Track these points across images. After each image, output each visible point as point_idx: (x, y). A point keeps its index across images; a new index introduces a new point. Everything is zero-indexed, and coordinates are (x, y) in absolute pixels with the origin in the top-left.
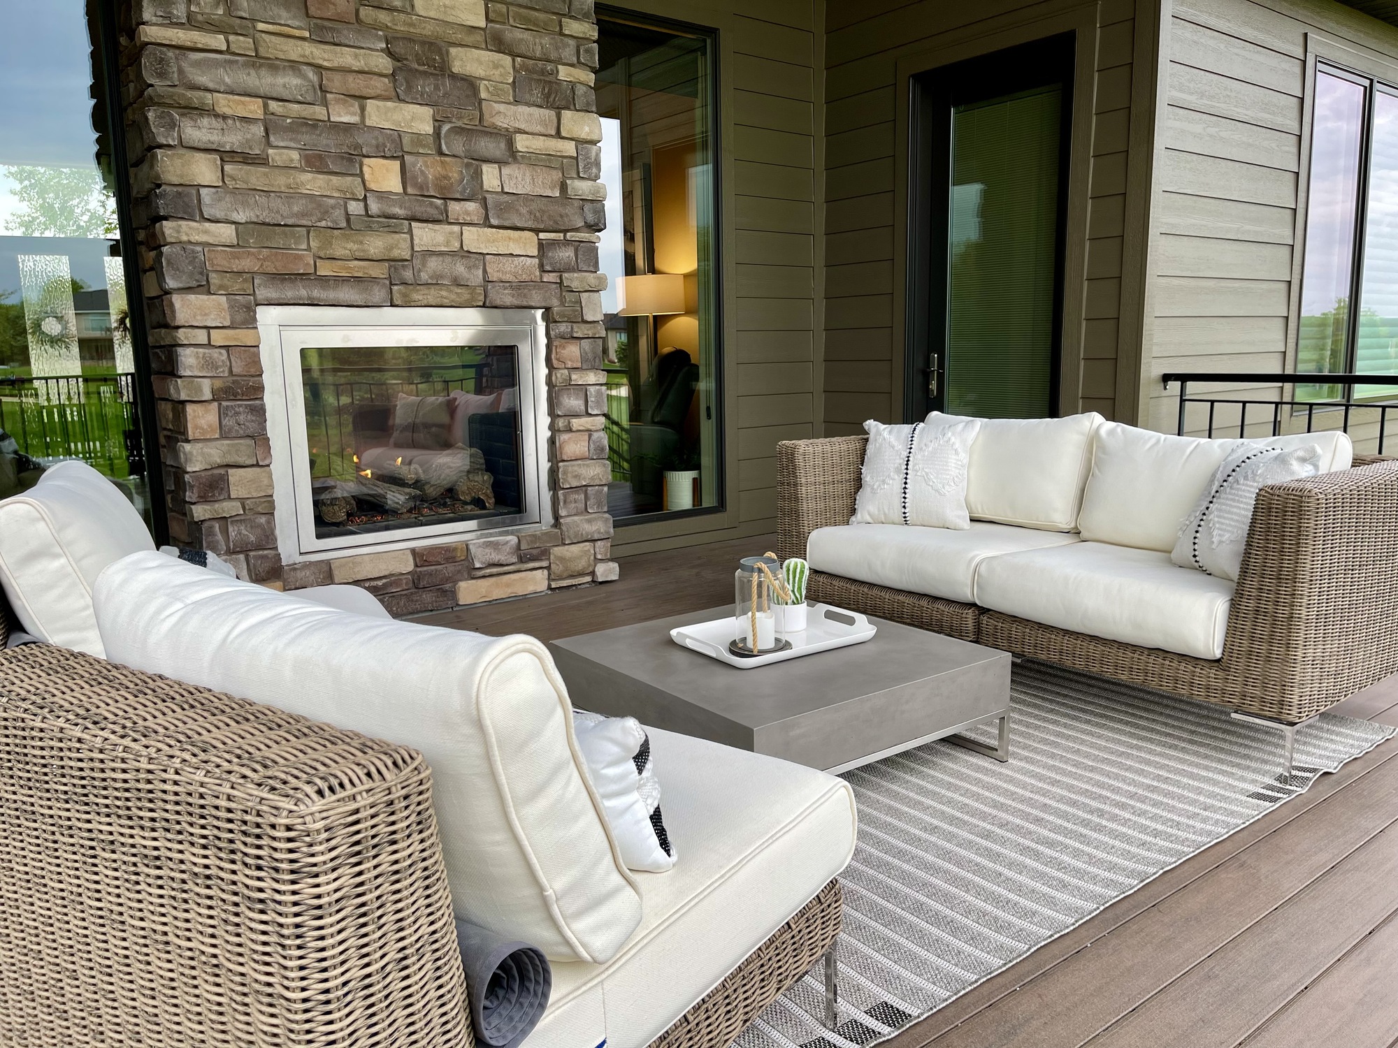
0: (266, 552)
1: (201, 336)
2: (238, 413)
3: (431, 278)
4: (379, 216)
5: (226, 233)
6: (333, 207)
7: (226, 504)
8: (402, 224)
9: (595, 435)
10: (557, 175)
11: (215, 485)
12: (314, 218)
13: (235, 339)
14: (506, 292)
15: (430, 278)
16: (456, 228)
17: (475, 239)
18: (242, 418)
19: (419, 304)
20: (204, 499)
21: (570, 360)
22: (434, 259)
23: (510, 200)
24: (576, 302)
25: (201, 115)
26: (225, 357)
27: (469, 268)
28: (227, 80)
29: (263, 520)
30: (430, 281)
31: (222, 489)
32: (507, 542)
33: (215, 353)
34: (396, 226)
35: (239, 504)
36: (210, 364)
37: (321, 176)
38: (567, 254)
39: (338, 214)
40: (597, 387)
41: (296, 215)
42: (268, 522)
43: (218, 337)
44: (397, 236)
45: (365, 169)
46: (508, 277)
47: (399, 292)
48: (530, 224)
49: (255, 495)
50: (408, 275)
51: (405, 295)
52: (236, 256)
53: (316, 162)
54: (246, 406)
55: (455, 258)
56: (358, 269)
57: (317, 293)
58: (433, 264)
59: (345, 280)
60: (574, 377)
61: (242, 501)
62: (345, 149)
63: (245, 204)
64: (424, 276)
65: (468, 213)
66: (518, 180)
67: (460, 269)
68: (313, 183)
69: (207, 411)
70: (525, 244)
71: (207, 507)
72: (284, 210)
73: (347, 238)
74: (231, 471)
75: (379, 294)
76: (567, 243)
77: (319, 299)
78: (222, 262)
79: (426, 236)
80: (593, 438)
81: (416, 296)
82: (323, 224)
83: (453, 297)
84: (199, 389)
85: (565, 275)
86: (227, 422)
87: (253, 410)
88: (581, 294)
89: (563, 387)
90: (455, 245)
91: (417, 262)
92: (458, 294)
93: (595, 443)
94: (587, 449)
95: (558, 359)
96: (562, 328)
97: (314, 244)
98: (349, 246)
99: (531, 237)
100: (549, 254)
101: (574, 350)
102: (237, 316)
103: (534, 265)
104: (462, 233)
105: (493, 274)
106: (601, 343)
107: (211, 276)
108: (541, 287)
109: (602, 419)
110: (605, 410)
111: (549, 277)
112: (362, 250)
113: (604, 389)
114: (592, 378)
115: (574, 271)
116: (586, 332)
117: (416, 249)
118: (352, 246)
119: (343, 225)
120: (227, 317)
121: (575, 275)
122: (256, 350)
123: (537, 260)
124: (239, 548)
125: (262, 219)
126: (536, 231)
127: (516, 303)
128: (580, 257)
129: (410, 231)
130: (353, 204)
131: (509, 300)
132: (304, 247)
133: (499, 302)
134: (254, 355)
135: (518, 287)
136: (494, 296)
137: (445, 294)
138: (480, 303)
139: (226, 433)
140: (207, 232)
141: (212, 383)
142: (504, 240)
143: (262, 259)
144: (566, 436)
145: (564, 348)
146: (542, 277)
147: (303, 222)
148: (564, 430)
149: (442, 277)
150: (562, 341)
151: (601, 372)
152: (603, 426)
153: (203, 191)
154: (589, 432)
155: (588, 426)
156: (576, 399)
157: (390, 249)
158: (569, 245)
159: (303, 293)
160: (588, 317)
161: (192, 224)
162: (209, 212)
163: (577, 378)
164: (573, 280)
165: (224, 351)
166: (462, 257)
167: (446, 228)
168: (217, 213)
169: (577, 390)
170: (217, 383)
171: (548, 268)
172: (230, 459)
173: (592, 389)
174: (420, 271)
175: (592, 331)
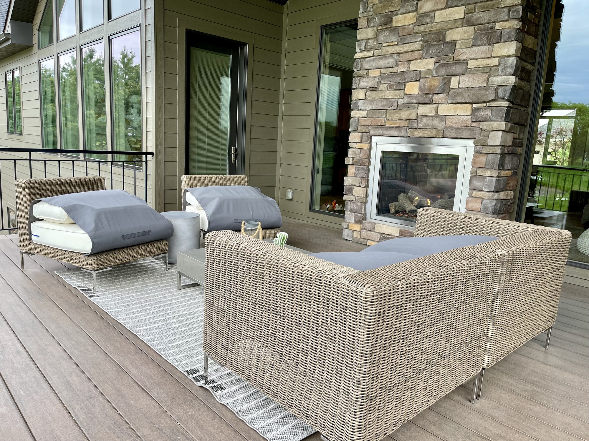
0: (358, 214)
1: (354, 145)
2: (359, 170)
4: (407, 104)
5: (364, 113)
6: (394, 102)
7: (351, 197)
8: (414, 106)
9: (485, 201)
10: (486, 76)
11: (351, 190)
12: (388, 107)
13: (362, 147)
14: (453, 131)
15: (423, 126)
16: (435, 106)
17: (443, 110)
18: (360, 171)
20: (347, 194)
21: (480, 164)
22: (425, 118)
23: (461, 90)
24: (486, 136)
25: (364, 78)
27: (439, 121)
28: (373, 65)
30: (422, 127)
31: (351, 192)
33: (356, 150)
34: (412, 106)
35: (354, 197)
36: (355, 154)
37: (392, 92)
38: (487, 113)
39: (395, 104)
40: (491, 178)
41: (382, 106)
42: (362, 205)
43: (358, 146)
44: (413, 110)
45: (406, 87)
46: (454, 125)
48: (467, 101)
49: (358, 196)
50: (415, 125)
51: (412, 133)
52: (365, 121)
53: (391, 87)
54: (362, 168)
55: (434, 118)
56: (398, 123)
57: (385, 132)
58: (425, 120)
59: (393, 127)
60: (478, 172)
62: (401, 81)
63: (371, 104)
64: (421, 126)
65: (440, 99)
66: (467, 81)
67: (436, 122)
68: (390, 94)
69: (353, 168)
70: (466, 109)
71: (348, 196)
72: (380, 104)
73: (396, 112)
74: (355, 187)
75: (403, 133)
77: (385, 134)
78: (362, 122)
79: (423, 110)
80: (483, 202)
82: (391, 108)
83: (429, 133)
85: (481, 123)
86: (357, 172)
87: (363, 169)
88: (491, 132)
89: (474, 176)
90: (433, 113)
91: (419, 120)
92: (431, 132)
93: (484, 205)
94: (479, 207)
95: (474, 163)
96: (478, 147)
97: (387, 115)
98: (396, 115)
99: (469, 106)
100: (476, 114)
101: (483, 159)
102: (364, 139)
103: (468, 120)
104: (438, 107)
105: (449, 123)
106: (499, 156)
107: (359, 127)
108: (470, 129)
109: (491, 194)
110: (492, 190)
111: (474, 125)
112: (401, 117)
113: (494, 179)
114: (488, 173)
115: (489, 121)
116: (489, 151)
117: (419, 115)
118: (399, 115)
119: (396, 108)
120: (360, 139)
121: (487, 123)
122: (368, 150)
123: (470, 117)
124: (353, 211)
125: (373, 109)
126: (472, 103)
127: (456, 136)
128: (493, 114)
129: (418, 108)
130: (401, 100)
131: (453, 135)
132: (384, 116)
133: (448, 136)
134: (366, 152)
135: (457, 130)
136: (446, 133)
137: (426, 132)
138: (441, 136)
139: (355, 175)
140: (360, 114)
141: (353, 160)
142: (455, 109)
143: (372, 121)
144: (470, 199)
145: (478, 157)
146: (471, 124)
147: (385, 108)
148: (470, 196)
149: (428, 125)
150: (477, 154)
151: (496, 171)
152: (491, 198)
153: (360, 101)
154: (483, 199)
155: (481, 196)
156: (479, 182)
157: (409, 116)
158: (488, 108)
159: (381, 132)
160: (490, 144)
161: (357, 111)
162: (361, 107)
163: (480, 172)
164: (485, 126)
165: (359, 150)
166: (437, 117)
167: (431, 106)
168: (363, 108)
169: (481, 178)
170: (355, 160)
171: (474, 120)
172: (354, 183)
173: (488, 179)
174: (420, 123)
175: (493, 150)
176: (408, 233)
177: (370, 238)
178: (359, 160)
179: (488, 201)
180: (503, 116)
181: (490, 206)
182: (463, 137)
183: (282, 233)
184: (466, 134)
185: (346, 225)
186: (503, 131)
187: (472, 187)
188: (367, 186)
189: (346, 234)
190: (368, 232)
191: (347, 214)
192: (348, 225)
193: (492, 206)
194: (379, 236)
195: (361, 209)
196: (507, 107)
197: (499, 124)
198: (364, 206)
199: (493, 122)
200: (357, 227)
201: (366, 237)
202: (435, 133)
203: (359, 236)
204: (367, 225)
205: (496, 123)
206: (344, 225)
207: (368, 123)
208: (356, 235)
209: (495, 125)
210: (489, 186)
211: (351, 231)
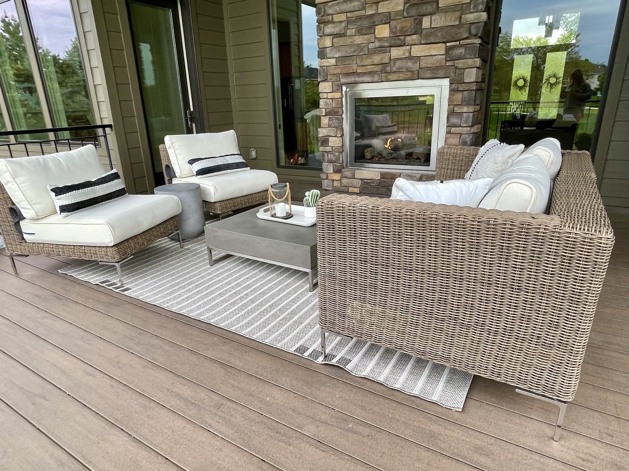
0: (336, 164)
1: (325, 96)
2: (333, 120)
3: (397, 69)
4: (379, 48)
5: (333, 61)
6: (364, 47)
7: (328, 148)
8: (386, 49)
9: (463, 136)
10: (458, 14)
11: (325, 141)
12: (357, 53)
13: (333, 96)
14: (428, 72)
16: (408, 47)
17: (417, 51)
18: (334, 121)
19: (391, 80)
20: (322, 145)
21: (456, 101)
22: (398, 61)
23: (433, 31)
24: (461, 74)
25: (329, 24)
26: (331, 101)
27: (413, 63)
28: (338, 9)
29: (337, 154)
30: (396, 71)
31: (327, 143)
32: (415, 176)
33: (328, 101)
34: (384, 50)
35: (331, 148)
36: (327, 104)
37: (361, 36)
38: (460, 52)
39: (366, 49)
40: (468, 114)
41: (352, 52)
42: (339, 155)
43: (330, 96)
44: (385, 54)
45: (376, 30)
46: (429, 66)
47: (384, 75)
48: (441, 40)
49: (335, 146)
50: (388, 69)
51: (386, 77)
52: (335, 69)
53: (360, 32)
54: (335, 118)
55: (408, 60)
56: (370, 69)
57: (357, 79)
58: (398, 63)
59: (364, 74)
60: (455, 109)
61: (332, 147)
62: (370, 24)
63: (339, 51)
64: (394, 69)
65: (413, 40)
66: (438, 21)
67: (410, 64)
68: (359, 40)
69: (326, 119)
70: (439, 50)
71: (323, 148)
72: (349, 51)
73: (368, 58)
74: (330, 138)
75: (376, 78)
76: (461, 46)
77: (357, 81)
78: (332, 71)
79: (396, 52)
80: (461, 137)
81: (390, 77)
82: (361, 53)
83: (404, 76)
84: (322, 112)
85: (456, 61)
86: (331, 122)
87: (337, 119)
88: (465, 70)
89: (451, 113)
90: (407, 55)
91: (392, 63)
92: (406, 75)
93: (462, 139)
94: (458, 142)
95: (450, 101)
96: (454, 86)
97: (358, 61)
98: (368, 61)
99: (443, 46)
100: (450, 53)
101: (459, 96)
102: (335, 88)
103: (443, 58)
104: (411, 49)
105: (423, 64)
106: (474, 92)
107: (328, 76)
108: (445, 68)
109: (468, 129)
110: (470, 124)
111: (449, 63)
112: (373, 62)
113: (471, 114)
114: (465, 109)
115: (463, 59)
116: (465, 88)
117: (392, 58)
118: (369, 60)
119: (367, 53)
120: (331, 89)
121: (461, 61)
122: (340, 99)
123: (444, 56)
124: (330, 161)
125: (343, 55)
126: (445, 43)
127: (431, 76)
128: (467, 51)
129: (390, 52)
130: (371, 44)
131: (428, 75)
132: (355, 63)
133: (424, 77)
134: (339, 101)
135: (433, 69)
136: (421, 74)
137: (401, 75)
138: (416, 78)
139: (330, 126)
140: (328, 62)
141: (326, 110)
142: (429, 49)
143: (342, 69)
144: (448, 135)
145: (454, 96)
146: (446, 63)
147: (355, 54)
148: (448, 133)
149: (402, 68)
150: (453, 92)
151: (472, 106)
152: (468, 132)
153: (328, 49)
154: (461, 134)
155: (460, 132)
156: (457, 119)
157: (382, 60)
158: (461, 47)
159: (353, 79)
160: (466, 81)
161: (325, 60)
162: (328, 56)
163: (457, 109)
164: (460, 64)
165: (331, 100)
166: (410, 59)
167: (404, 48)
168: (331, 56)
169: (458, 115)
170: (328, 110)
171: (448, 59)
172: (329, 134)
173: (465, 114)
174: (393, 67)
175: (468, 87)
176: (389, 175)
177: (351, 185)
178: (332, 110)
179: (467, 136)
180: (476, 53)
181: (468, 140)
182: (438, 76)
183: (315, 190)
184: (441, 73)
185: (326, 176)
186: (478, 68)
187: (449, 124)
188: (342, 135)
189: (325, 185)
190: (349, 180)
191: (325, 165)
192: (327, 176)
193: (470, 140)
194: (360, 182)
195: (339, 158)
196: (479, 44)
197: (473, 61)
198: (341, 156)
199: (468, 60)
200: (337, 177)
201: (346, 184)
202: (410, 76)
203: (339, 185)
204: (347, 173)
205: (471, 60)
206: (323, 176)
207: (338, 71)
208: (336, 184)
209: (470, 62)
210: (466, 121)
211: (331, 181)
